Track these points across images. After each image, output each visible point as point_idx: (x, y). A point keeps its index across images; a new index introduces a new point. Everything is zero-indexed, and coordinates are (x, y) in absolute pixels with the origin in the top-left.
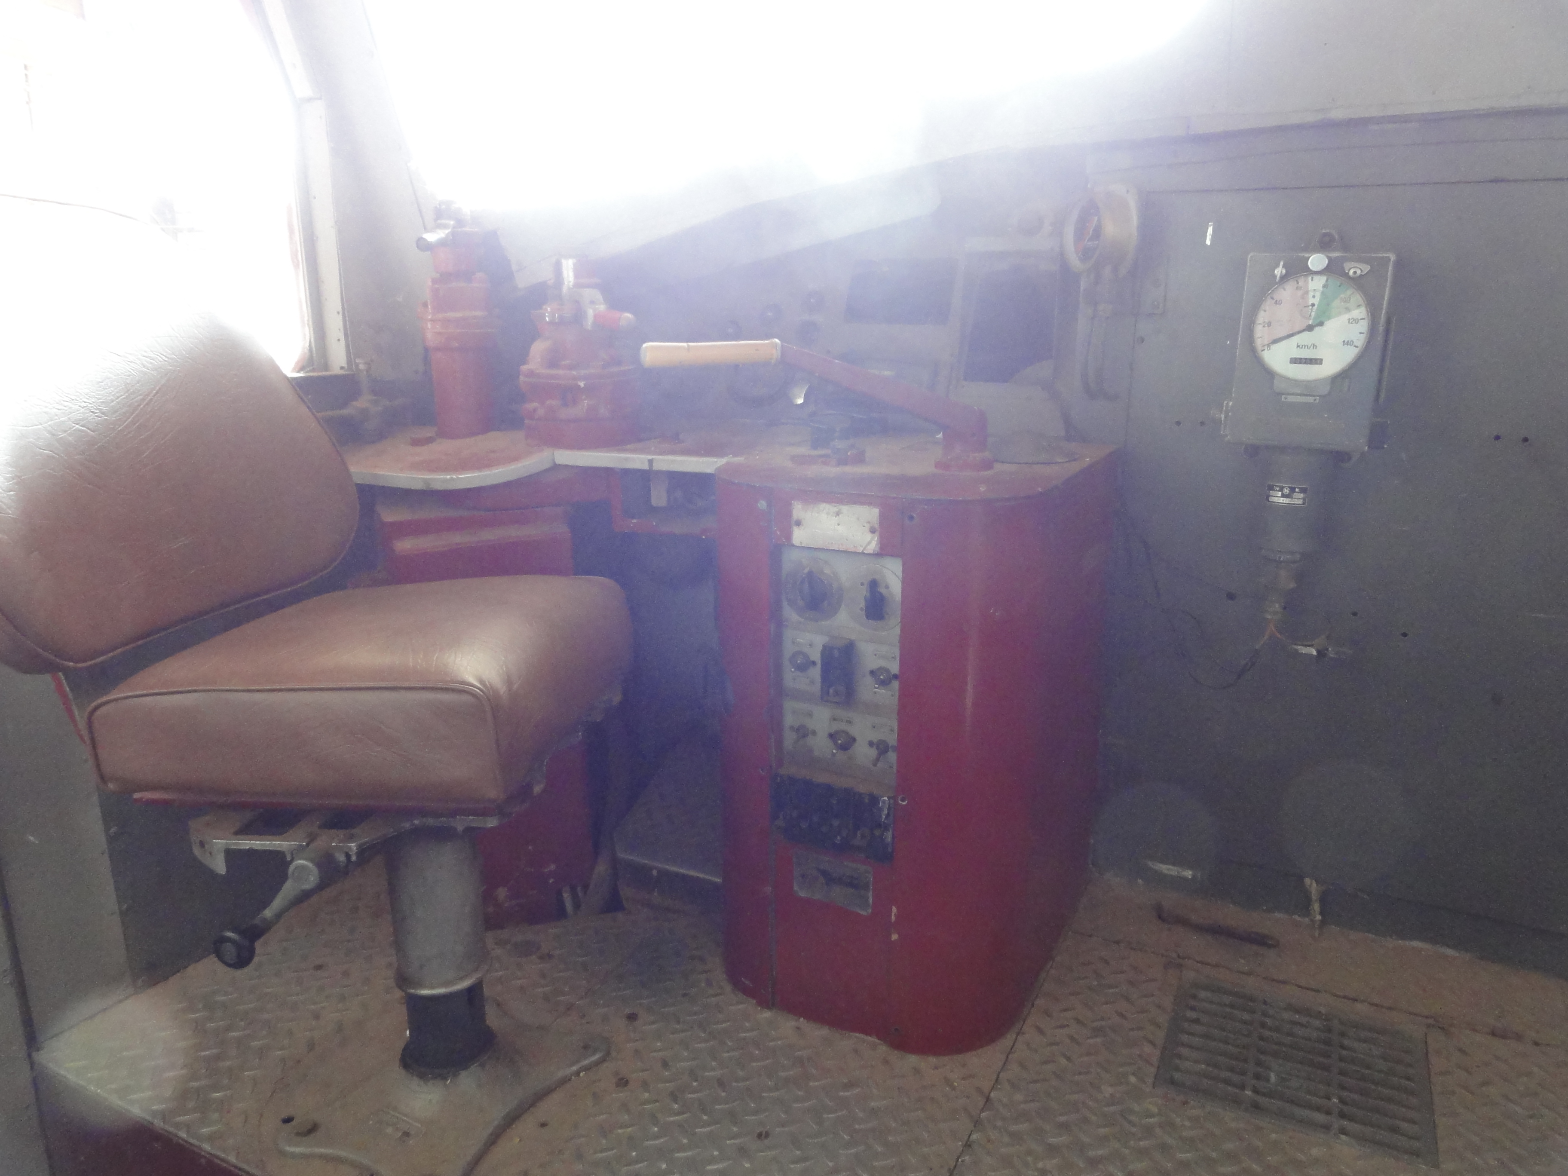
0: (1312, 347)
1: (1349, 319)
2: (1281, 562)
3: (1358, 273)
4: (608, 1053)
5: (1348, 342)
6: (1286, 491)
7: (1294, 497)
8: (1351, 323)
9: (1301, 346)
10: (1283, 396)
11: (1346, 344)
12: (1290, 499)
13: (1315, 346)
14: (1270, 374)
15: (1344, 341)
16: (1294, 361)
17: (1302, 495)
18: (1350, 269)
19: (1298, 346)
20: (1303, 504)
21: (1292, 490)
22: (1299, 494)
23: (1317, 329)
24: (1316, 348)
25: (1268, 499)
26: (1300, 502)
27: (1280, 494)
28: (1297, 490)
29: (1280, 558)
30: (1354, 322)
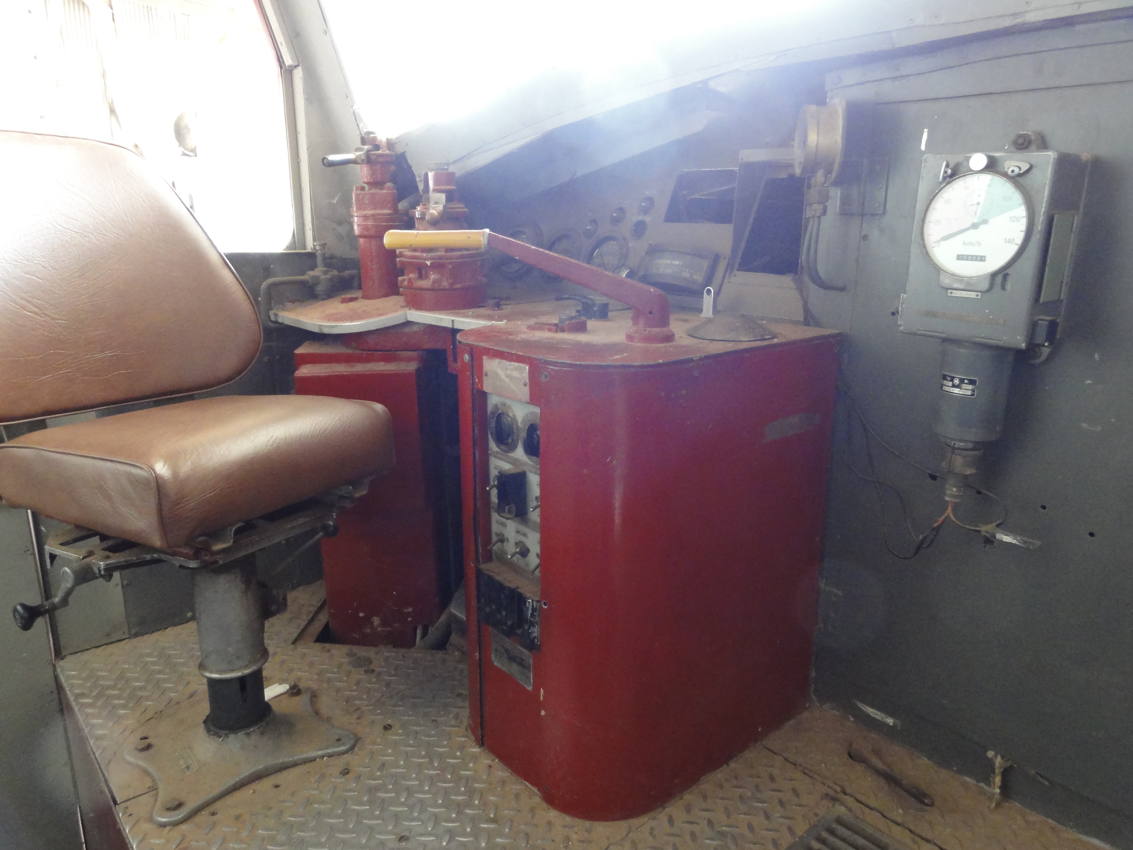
0: (977, 244)
1: (1011, 218)
2: (956, 448)
3: (1015, 171)
4: (352, 748)
5: (1009, 240)
6: (956, 382)
7: (963, 388)
8: (1013, 221)
9: (966, 244)
10: (949, 291)
11: (1007, 242)
12: (959, 390)
13: (979, 243)
14: (938, 269)
15: (1006, 239)
16: (960, 257)
17: (970, 387)
18: (1009, 168)
19: (964, 243)
20: (973, 395)
21: (962, 381)
22: (968, 385)
23: (982, 227)
24: (980, 246)
25: (942, 388)
26: (969, 393)
27: (950, 384)
28: (966, 381)
29: (955, 444)
30: (1015, 220)
